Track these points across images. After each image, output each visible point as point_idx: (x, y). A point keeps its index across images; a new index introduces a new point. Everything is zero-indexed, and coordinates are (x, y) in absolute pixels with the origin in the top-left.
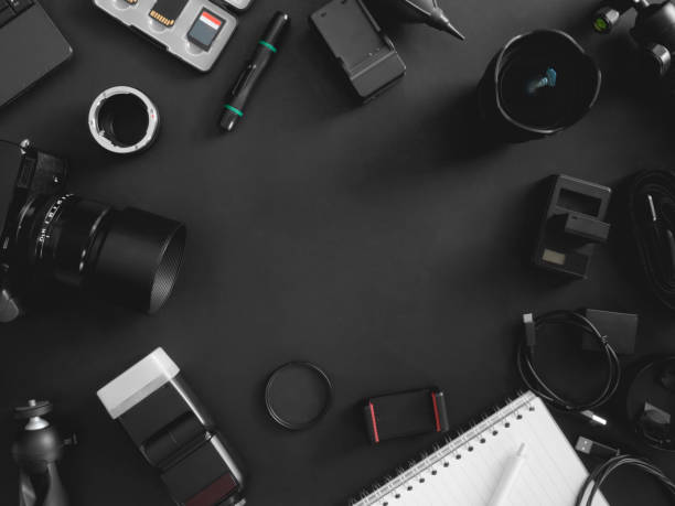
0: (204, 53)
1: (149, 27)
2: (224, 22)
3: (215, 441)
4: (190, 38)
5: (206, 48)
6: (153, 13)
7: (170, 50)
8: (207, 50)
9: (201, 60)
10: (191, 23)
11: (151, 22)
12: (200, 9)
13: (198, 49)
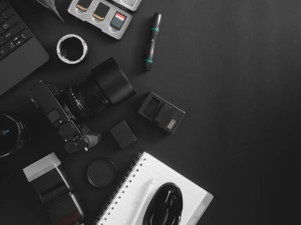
0: (118, 31)
1: (93, 21)
2: (126, 17)
3: (73, 196)
4: (111, 25)
5: (119, 29)
6: (94, 15)
7: (103, 31)
8: (119, 30)
9: (117, 35)
10: (112, 18)
11: (94, 19)
12: (115, 12)
13: (115, 30)
